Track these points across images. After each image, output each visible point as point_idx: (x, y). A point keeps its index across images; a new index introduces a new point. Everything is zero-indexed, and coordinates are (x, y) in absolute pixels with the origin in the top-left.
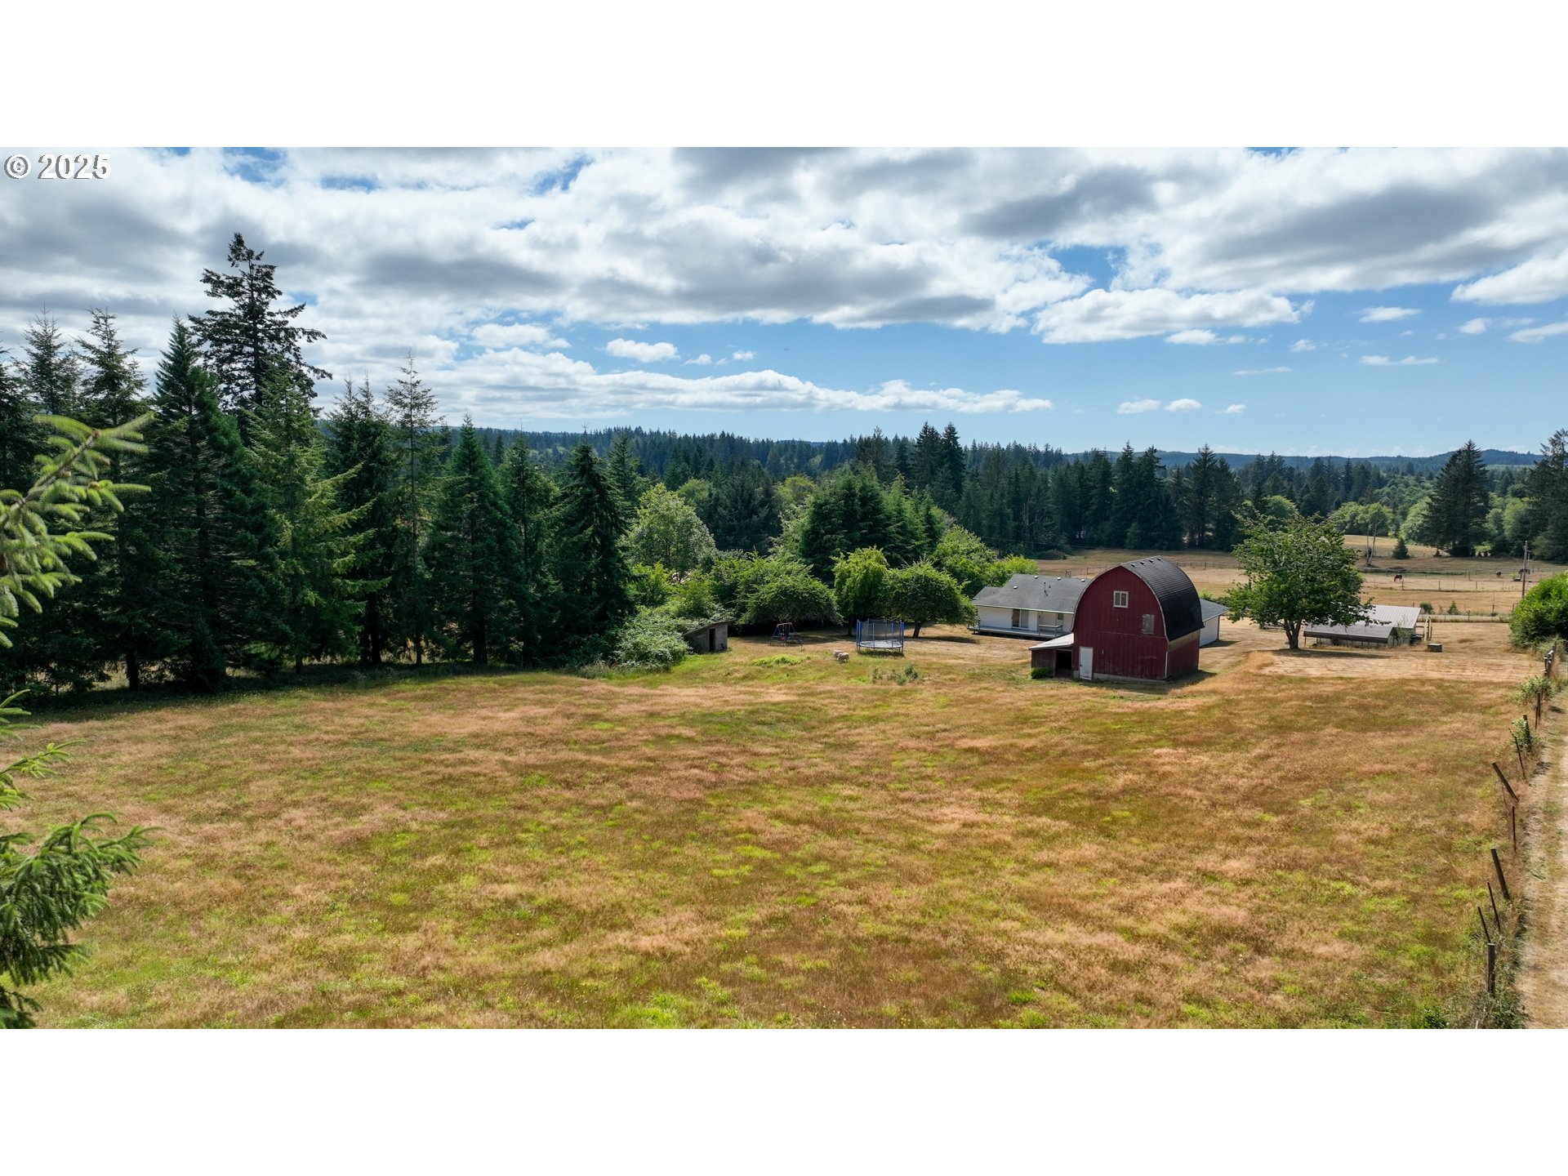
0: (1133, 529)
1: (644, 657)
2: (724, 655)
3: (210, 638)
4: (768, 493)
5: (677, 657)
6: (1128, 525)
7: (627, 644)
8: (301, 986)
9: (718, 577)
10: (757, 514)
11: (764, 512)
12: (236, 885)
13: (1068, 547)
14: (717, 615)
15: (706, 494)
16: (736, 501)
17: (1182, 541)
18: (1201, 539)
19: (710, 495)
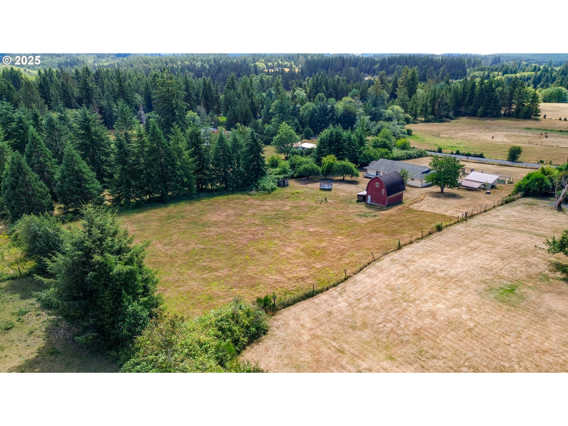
0: (481, 109)
1: (264, 189)
2: (285, 188)
3: (165, 191)
4: (333, 107)
5: (273, 189)
6: (479, 108)
7: (261, 185)
8: (177, 277)
9: (291, 161)
10: (328, 116)
11: (330, 115)
12: (170, 260)
13: (453, 117)
14: (289, 173)
15: (311, 108)
16: (321, 111)
17: (500, 113)
18: (509, 113)
19: (313, 108)
